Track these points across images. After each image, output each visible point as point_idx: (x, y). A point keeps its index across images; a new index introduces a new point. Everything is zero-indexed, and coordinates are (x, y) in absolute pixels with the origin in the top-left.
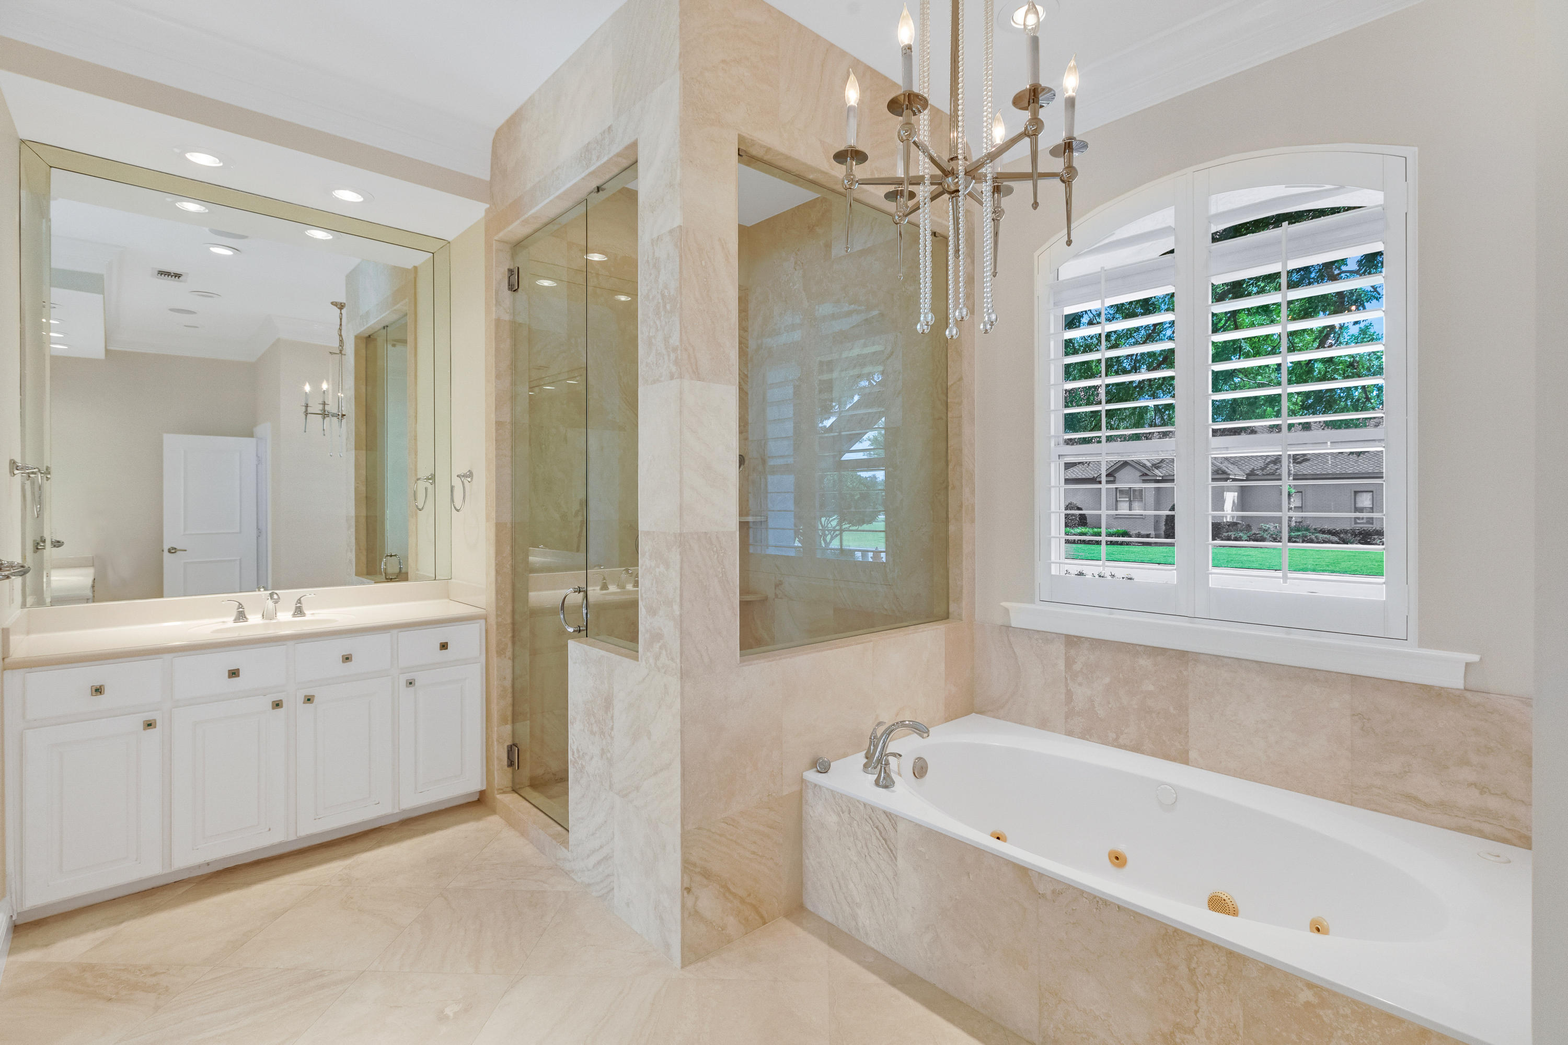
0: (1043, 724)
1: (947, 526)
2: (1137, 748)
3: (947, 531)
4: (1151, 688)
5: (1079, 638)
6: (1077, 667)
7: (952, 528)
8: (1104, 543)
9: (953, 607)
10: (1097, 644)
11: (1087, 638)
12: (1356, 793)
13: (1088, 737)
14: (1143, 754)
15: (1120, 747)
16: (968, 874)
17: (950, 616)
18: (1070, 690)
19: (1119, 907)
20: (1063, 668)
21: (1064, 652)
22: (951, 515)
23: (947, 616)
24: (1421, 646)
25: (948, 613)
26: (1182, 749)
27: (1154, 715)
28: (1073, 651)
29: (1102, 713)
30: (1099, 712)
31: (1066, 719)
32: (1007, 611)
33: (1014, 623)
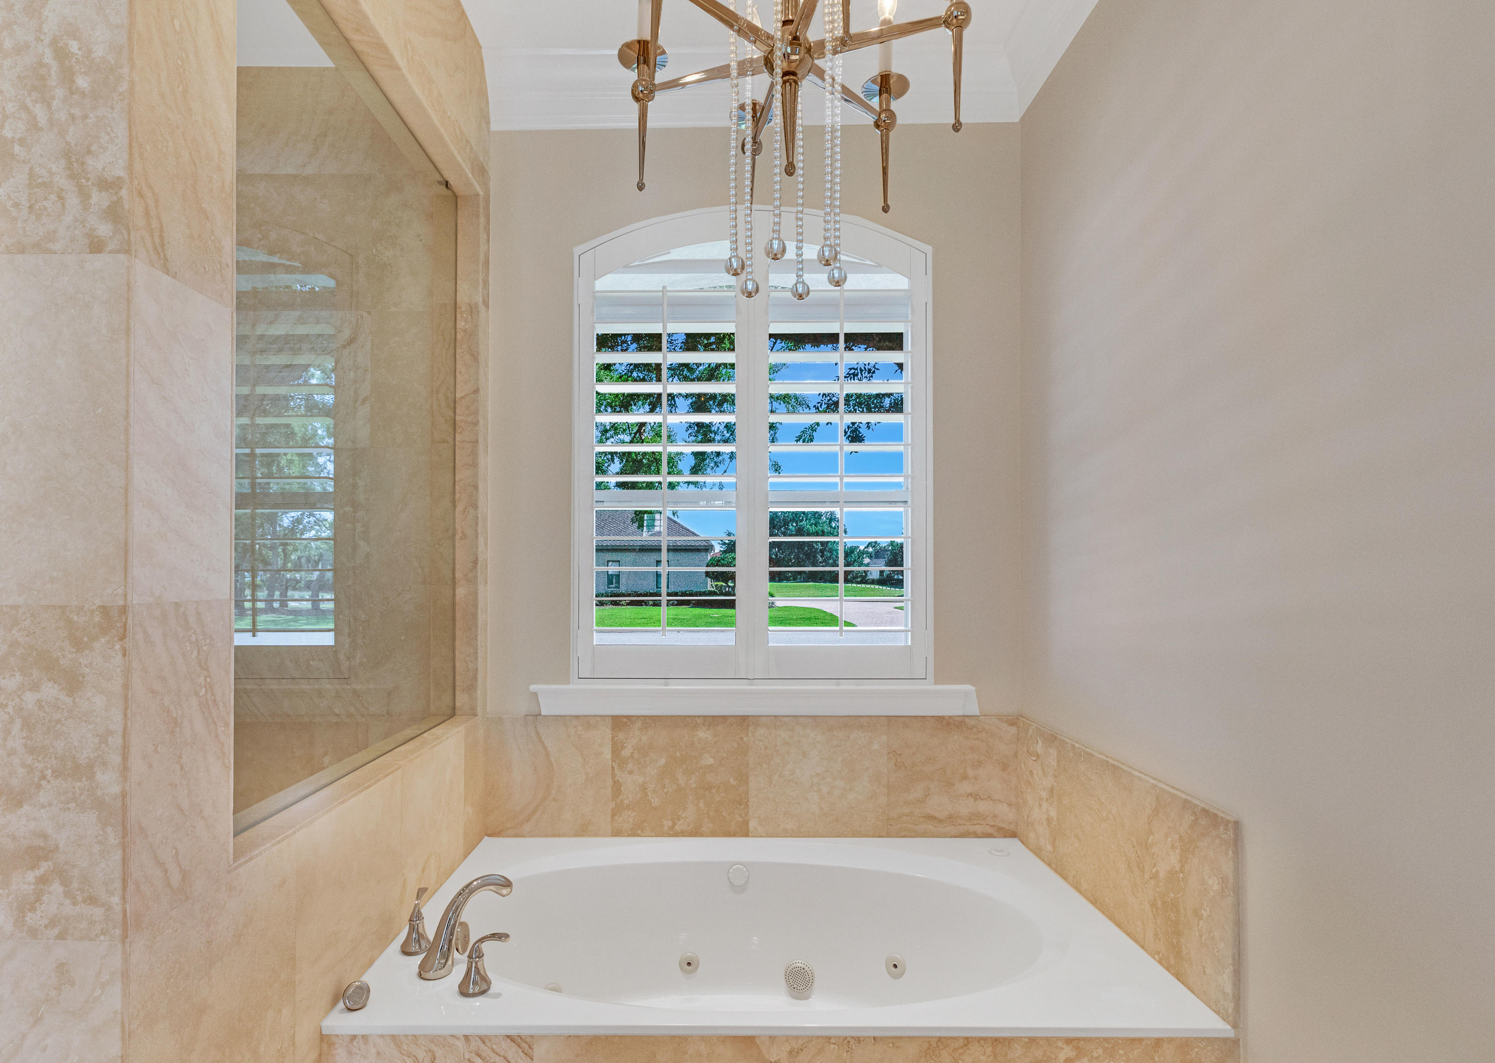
0: (584, 830)
1: (454, 589)
2: (695, 833)
3: (454, 596)
4: (711, 761)
5: (629, 717)
6: (626, 753)
7: (461, 592)
8: (664, 603)
9: (461, 699)
10: (650, 721)
11: (639, 716)
12: (891, 825)
13: (639, 832)
14: (702, 835)
15: (682, 834)
17: (458, 712)
18: (618, 780)
20: (609, 756)
21: (610, 736)
22: (458, 575)
23: (452, 713)
24: (936, 682)
25: (454, 708)
26: (741, 819)
27: (714, 791)
28: (621, 736)
29: (656, 801)
30: (652, 800)
31: (613, 816)
32: (535, 695)
33: (546, 710)
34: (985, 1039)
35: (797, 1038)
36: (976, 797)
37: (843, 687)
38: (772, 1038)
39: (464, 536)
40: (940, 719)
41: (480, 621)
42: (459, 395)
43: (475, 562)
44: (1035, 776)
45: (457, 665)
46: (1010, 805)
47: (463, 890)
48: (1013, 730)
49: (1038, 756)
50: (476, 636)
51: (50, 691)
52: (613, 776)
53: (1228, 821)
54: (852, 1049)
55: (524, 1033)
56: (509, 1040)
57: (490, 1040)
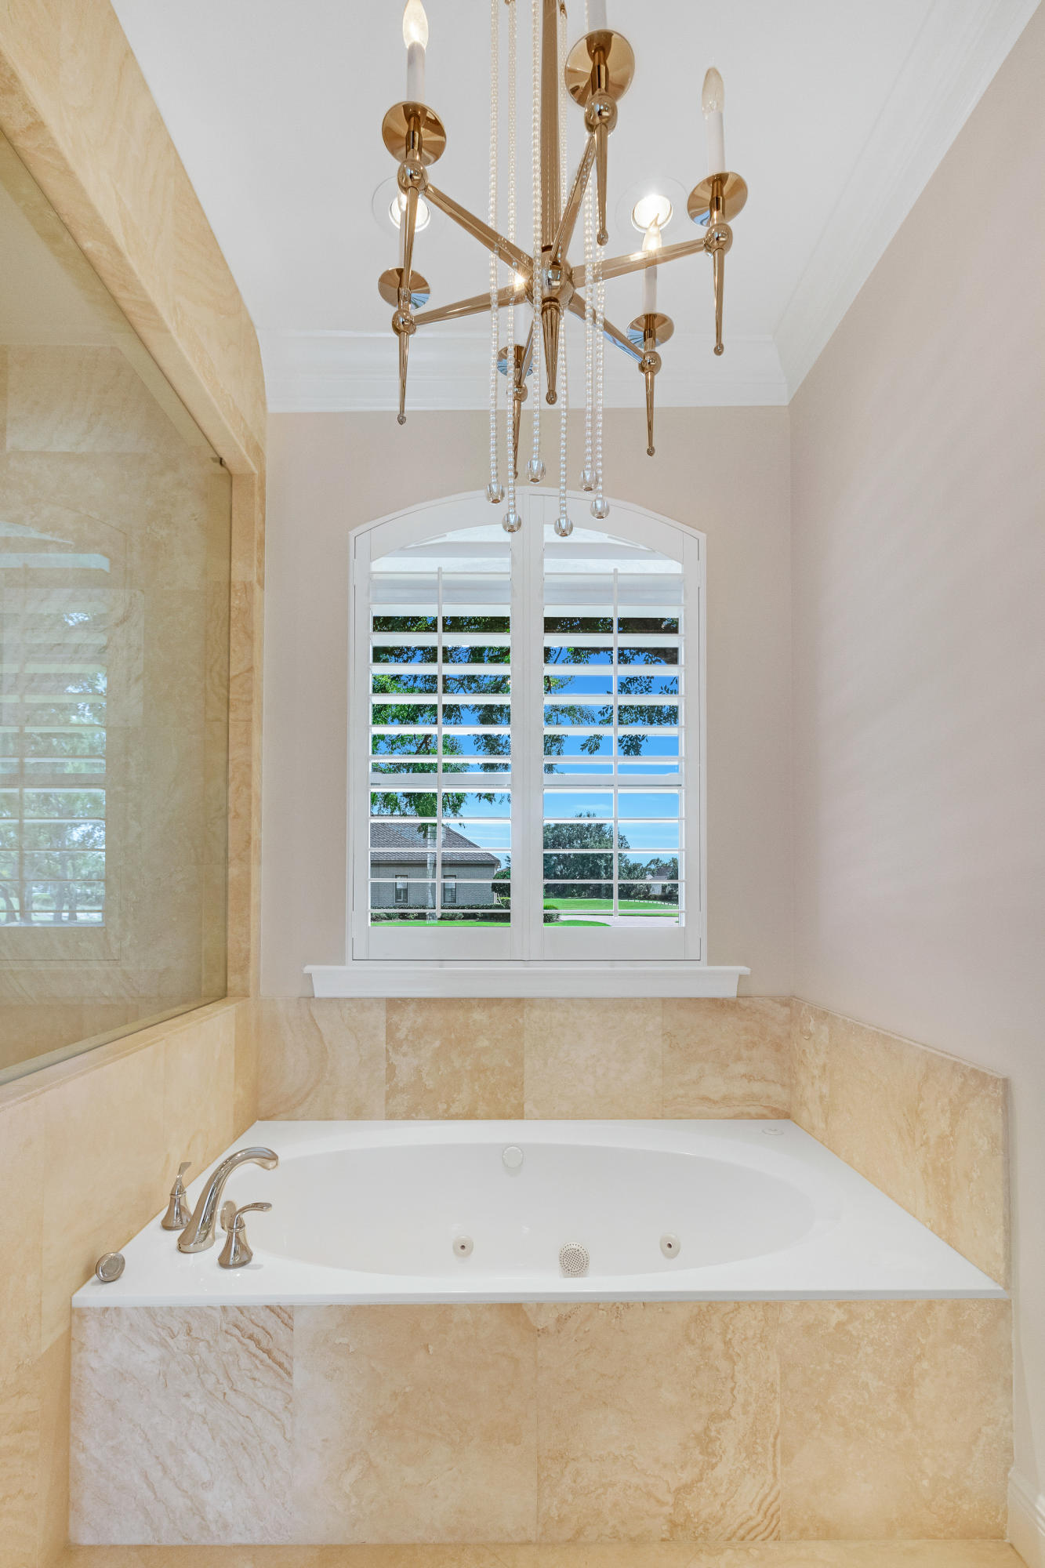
0: (358, 1113)
1: (226, 869)
2: (470, 1115)
3: (226, 875)
4: (486, 1043)
5: (404, 999)
6: (401, 1035)
7: (233, 871)
8: (439, 887)
9: (234, 980)
10: (424, 1003)
11: (413, 999)
12: (665, 1106)
13: (414, 1115)
14: (477, 1119)
16: (426, 1347)
17: (230, 993)
18: (392, 1064)
20: (383, 1038)
21: (384, 1019)
22: (231, 854)
23: (223, 994)
24: (709, 963)
25: (226, 989)
26: (516, 1102)
27: (488, 1073)
28: (395, 1018)
29: (430, 1083)
30: (427, 1083)
31: (387, 1099)
32: (310, 975)
33: (319, 993)
34: (754, 1301)
35: (565, 1305)
36: (749, 1078)
37: (615, 969)
38: (540, 1305)
39: (237, 816)
40: (714, 1000)
41: (253, 901)
42: (232, 673)
43: (249, 842)
44: (808, 1055)
45: (229, 945)
46: (783, 1085)
47: (226, 1162)
48: (786, 1011)
49: (811, 1035)
50: (249, 916)
52: (388, 1059)
53: (998, 1080)
54: (621, 1315)
55: (284, 1303)
56: (268, 1310)
57: (248, 1311)
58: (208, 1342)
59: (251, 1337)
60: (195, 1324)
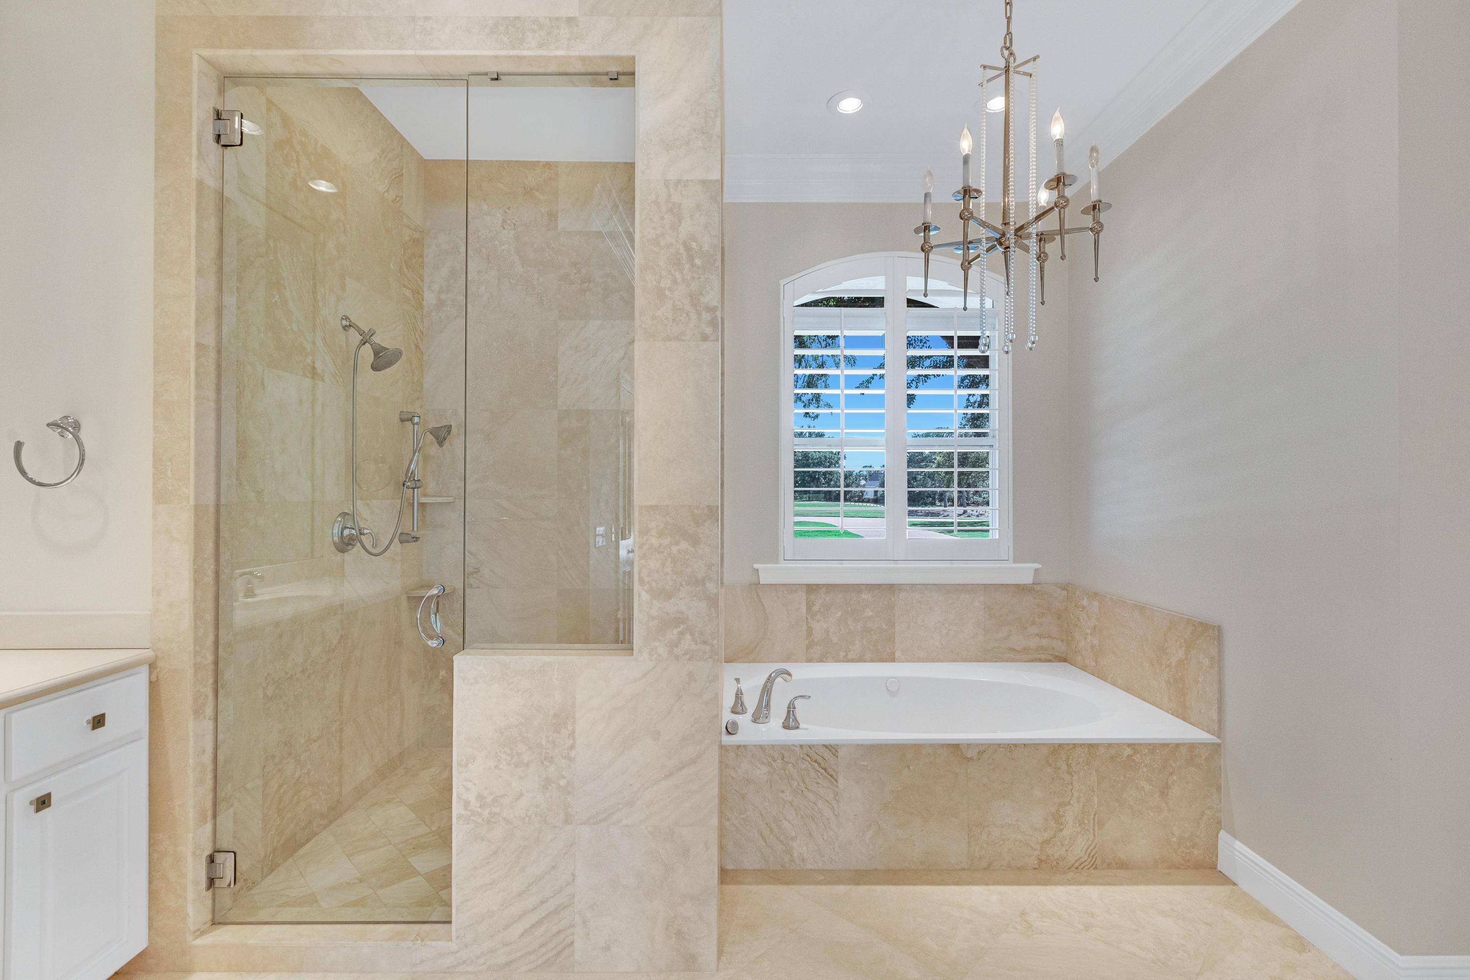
0: (788, 657)
2: (860, 660)
4: (871, 613)
5: (817, 585)
6: (815, 608)
10: (831, 588)
11: (824, 585)
12: (986, 654)
13: (824, 660)
14: (865, 662)
15: (852, 661)
18: (811, 626)
19: (1024, 745)
20: (804, 610)
21: (805, 598)
24: (1015, 563)
26: (889, 651)
27: (872, 633)
28: (812, 597)
29: (835, 639)
30: (833, 639)
31: (807, 649)
32: (757, 570)
33: (763, 581)
34: (1084, 744)
35: (982, 745)
36: (1041, 636)
38: (969, 745)
40: (1018, 586)
44: (1082, 621)
46: (1062, 641)
48: (1064, 593)
49: (1085, 608)
51: (684, 545)
52: (807, 623)
53: (1213, 627)
54: (1012, 750)
55: (832, 743)
56: (824, 747)
57: (814, 747)
58: (793, 764)
59: (816, 761)
60: (786, 754)
